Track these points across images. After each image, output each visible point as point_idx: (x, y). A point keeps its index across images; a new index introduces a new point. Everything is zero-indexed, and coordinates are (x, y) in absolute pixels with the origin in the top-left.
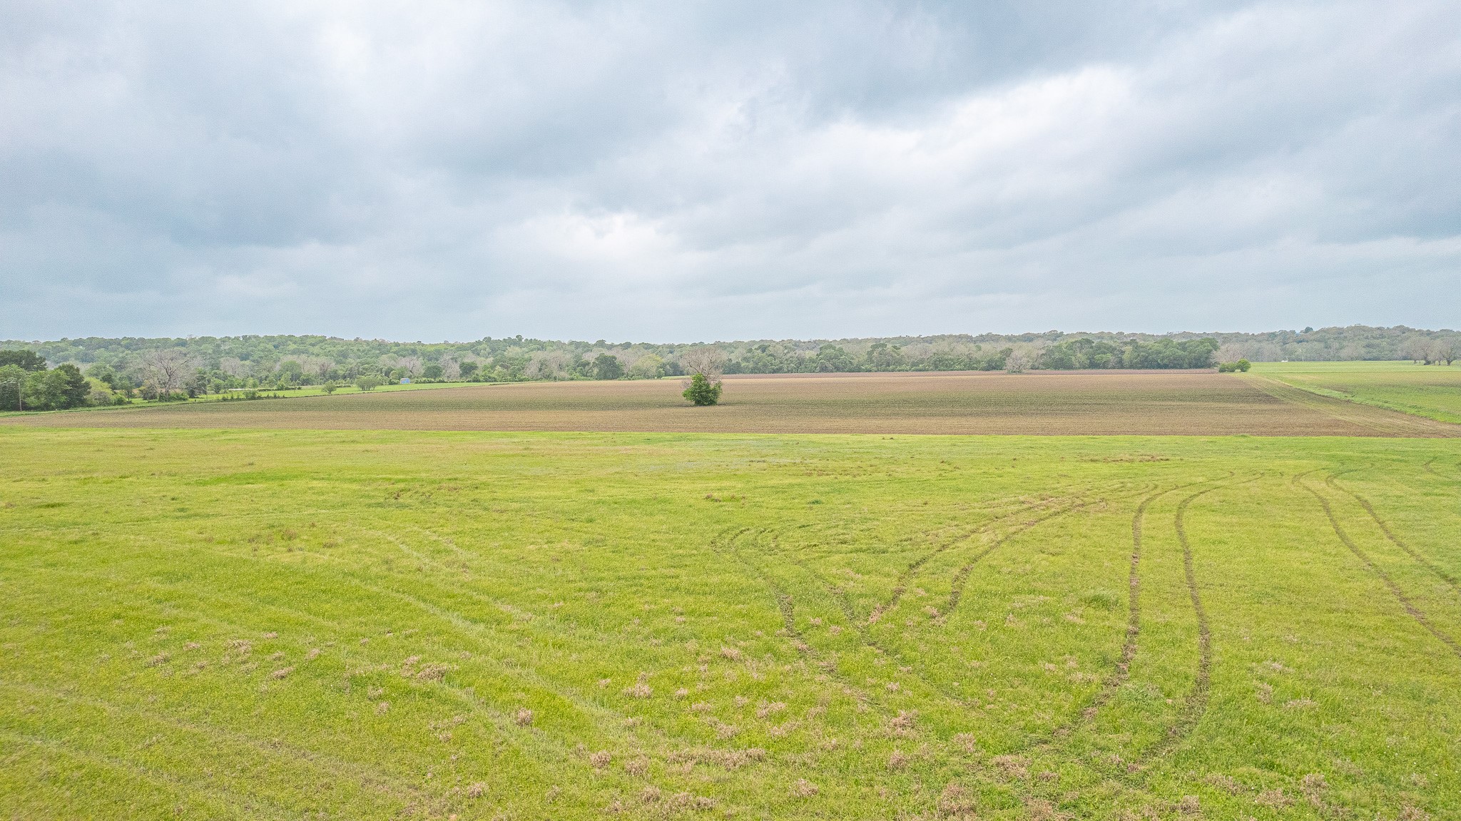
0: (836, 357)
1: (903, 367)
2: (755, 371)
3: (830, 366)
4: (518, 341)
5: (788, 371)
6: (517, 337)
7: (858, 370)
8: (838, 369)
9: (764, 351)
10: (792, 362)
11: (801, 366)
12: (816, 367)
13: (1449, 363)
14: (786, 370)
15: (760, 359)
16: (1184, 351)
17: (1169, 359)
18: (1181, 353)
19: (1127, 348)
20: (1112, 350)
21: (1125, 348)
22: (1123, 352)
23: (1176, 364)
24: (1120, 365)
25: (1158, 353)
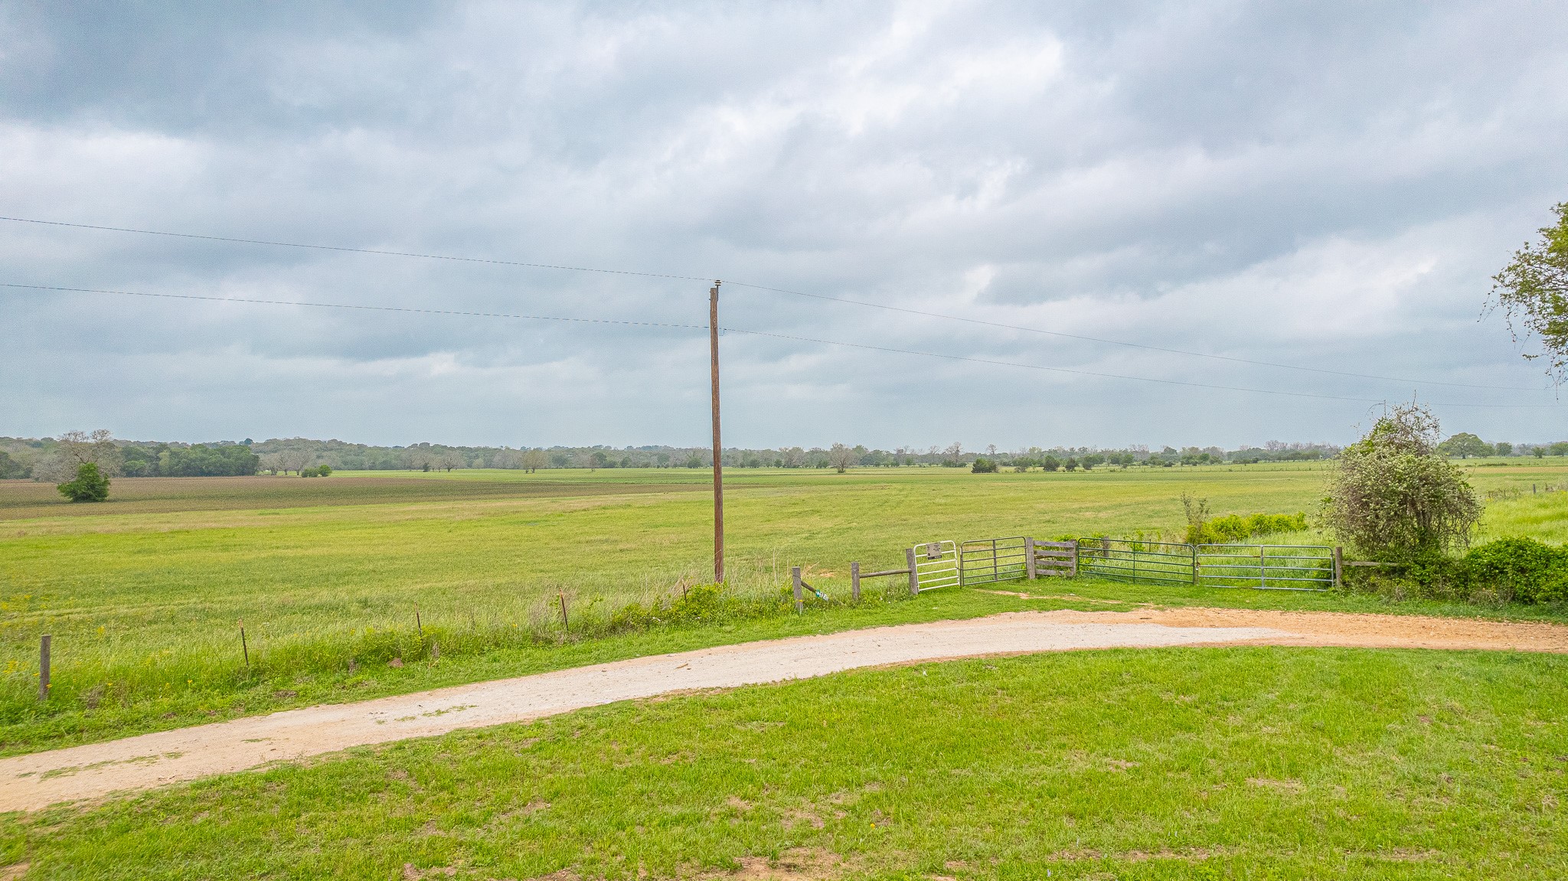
13: (449, 470)
16: (229, 457)
17: (215, 466)
18: (226, 460)
19: (164, 454)
20: (144, 456)
21: (161, 454)
22: (159, 459)
23: (222, 471)
24: (157, 472)
25: (203, 459)
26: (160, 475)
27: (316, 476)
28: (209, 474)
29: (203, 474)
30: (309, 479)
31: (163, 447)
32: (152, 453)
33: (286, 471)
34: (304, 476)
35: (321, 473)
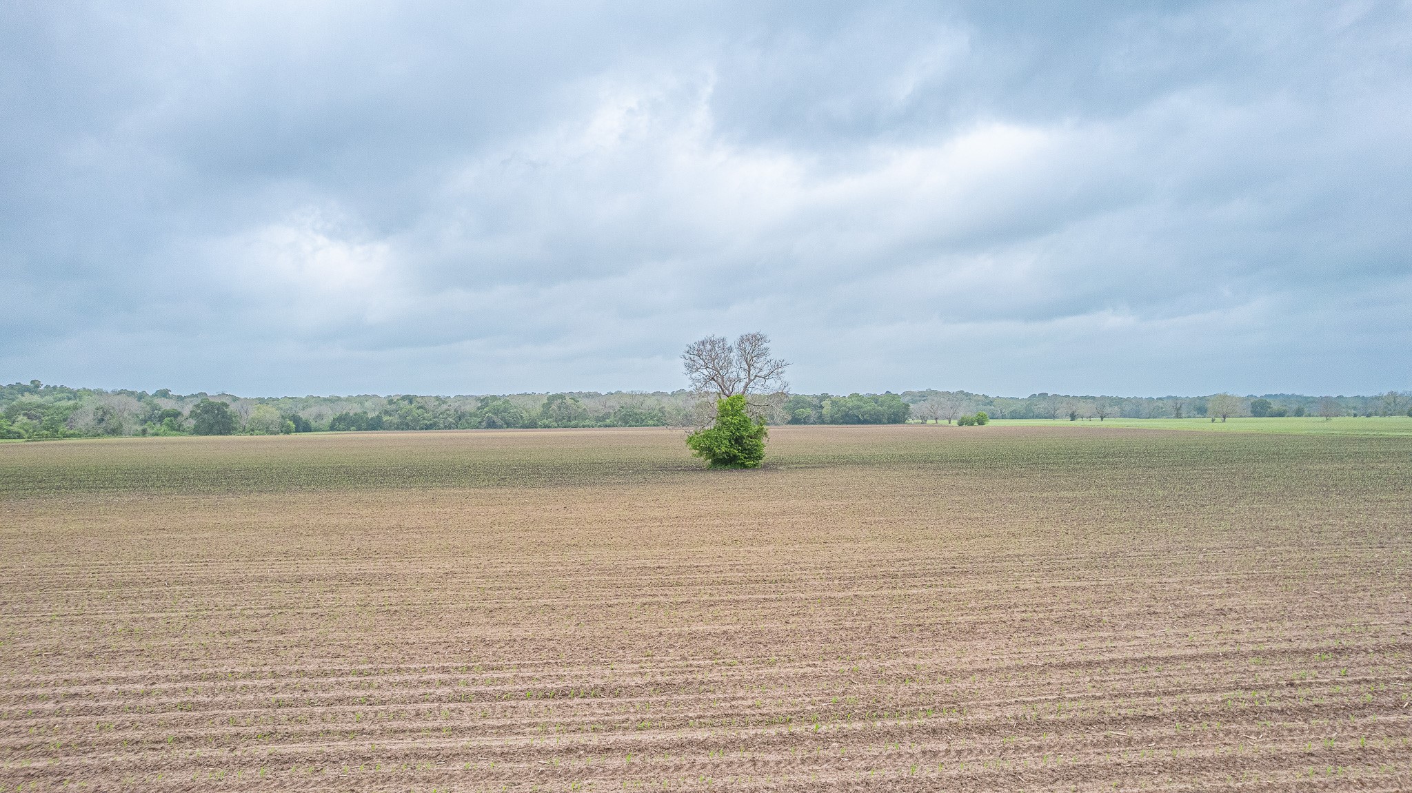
0: (505, 410)
1: (587, 422)
2: (404, 426)
3: (500, 422)
4: (35, 387)
5: (445, 427)
6: (33, 382)
7: (532, 425)
8: (509, 425)
9: (411, 402)
10: (449, 415)
11: (460, 420)
12: (480, 423)
14: (442, 426)
15: (409, 412)
16: (881, 406)
17: (870, 414)
18: (880, 408)
19: (826, 403)
20: (810, 405)
21: (823, 403)
22: (822, 407)
23: (875, 420)
24: (821, 420)
25: (859, 408)
26: (823, 423)
27: (972, 425)
28: (865, 422)
29: (860, 422)
30: (965, 428)
31: (825, 397)
32: (816, 402)
33: (936, 419)
34: (961, 424)
35: (978, 421)
